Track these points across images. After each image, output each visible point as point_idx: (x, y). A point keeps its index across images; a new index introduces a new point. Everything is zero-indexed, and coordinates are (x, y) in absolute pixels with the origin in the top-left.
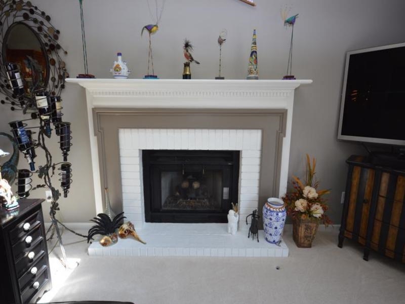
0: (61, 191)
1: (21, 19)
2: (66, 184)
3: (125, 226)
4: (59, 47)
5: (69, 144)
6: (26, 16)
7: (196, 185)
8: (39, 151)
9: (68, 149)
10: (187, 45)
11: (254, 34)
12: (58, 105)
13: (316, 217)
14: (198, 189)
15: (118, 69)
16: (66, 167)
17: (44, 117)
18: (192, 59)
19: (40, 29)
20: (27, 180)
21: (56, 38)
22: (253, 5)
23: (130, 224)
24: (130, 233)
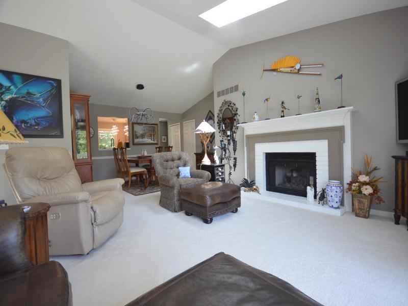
0: (233, 167)
1: (227, 107)
2: (235, 165)
3: (254, 187)
4: (237, 114)
5: (236, 149)
6: (229, 106)
7: (295, 175)
8: (227, 151)
9: (236, 151)
10: (283, 103)
11: (317, 90)
12: (234, 135)
13: (364, 194)
14: (295, 177)
15: (254, 118)
16: (235, 159)
17: (229, 138)
18: (285, 109)
19: (232, 109)
20: (223, 161)
21: (237, 111)
22: (320, 74)
23: (257, 187)
24: (256, 190)
